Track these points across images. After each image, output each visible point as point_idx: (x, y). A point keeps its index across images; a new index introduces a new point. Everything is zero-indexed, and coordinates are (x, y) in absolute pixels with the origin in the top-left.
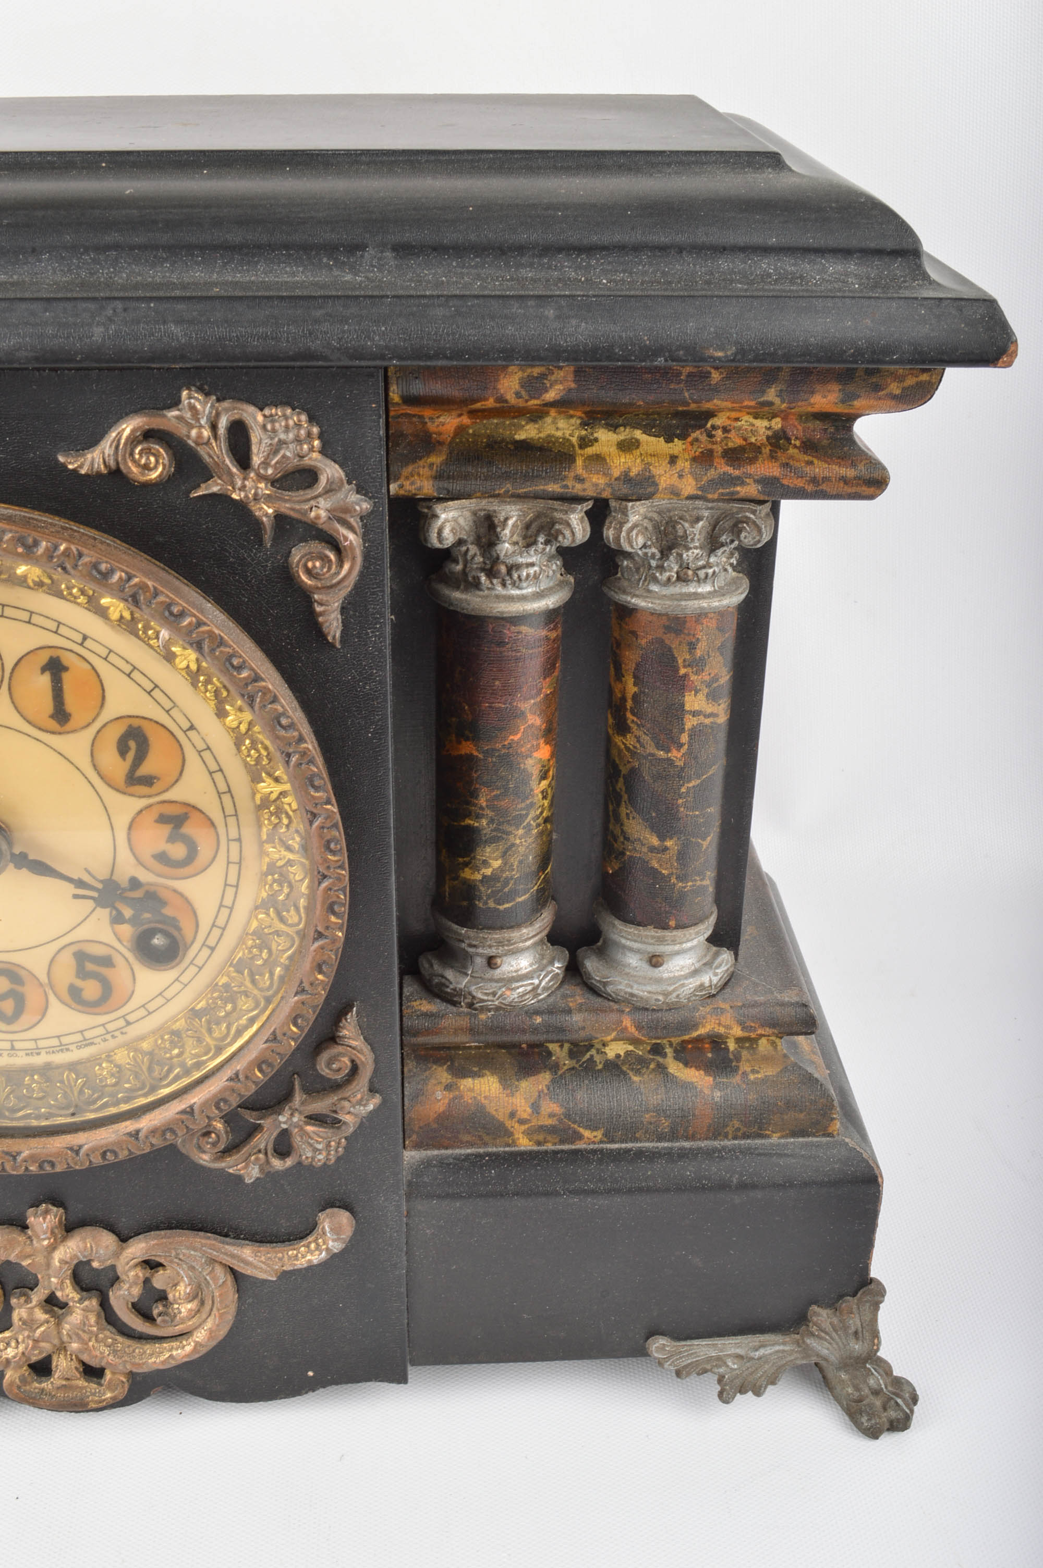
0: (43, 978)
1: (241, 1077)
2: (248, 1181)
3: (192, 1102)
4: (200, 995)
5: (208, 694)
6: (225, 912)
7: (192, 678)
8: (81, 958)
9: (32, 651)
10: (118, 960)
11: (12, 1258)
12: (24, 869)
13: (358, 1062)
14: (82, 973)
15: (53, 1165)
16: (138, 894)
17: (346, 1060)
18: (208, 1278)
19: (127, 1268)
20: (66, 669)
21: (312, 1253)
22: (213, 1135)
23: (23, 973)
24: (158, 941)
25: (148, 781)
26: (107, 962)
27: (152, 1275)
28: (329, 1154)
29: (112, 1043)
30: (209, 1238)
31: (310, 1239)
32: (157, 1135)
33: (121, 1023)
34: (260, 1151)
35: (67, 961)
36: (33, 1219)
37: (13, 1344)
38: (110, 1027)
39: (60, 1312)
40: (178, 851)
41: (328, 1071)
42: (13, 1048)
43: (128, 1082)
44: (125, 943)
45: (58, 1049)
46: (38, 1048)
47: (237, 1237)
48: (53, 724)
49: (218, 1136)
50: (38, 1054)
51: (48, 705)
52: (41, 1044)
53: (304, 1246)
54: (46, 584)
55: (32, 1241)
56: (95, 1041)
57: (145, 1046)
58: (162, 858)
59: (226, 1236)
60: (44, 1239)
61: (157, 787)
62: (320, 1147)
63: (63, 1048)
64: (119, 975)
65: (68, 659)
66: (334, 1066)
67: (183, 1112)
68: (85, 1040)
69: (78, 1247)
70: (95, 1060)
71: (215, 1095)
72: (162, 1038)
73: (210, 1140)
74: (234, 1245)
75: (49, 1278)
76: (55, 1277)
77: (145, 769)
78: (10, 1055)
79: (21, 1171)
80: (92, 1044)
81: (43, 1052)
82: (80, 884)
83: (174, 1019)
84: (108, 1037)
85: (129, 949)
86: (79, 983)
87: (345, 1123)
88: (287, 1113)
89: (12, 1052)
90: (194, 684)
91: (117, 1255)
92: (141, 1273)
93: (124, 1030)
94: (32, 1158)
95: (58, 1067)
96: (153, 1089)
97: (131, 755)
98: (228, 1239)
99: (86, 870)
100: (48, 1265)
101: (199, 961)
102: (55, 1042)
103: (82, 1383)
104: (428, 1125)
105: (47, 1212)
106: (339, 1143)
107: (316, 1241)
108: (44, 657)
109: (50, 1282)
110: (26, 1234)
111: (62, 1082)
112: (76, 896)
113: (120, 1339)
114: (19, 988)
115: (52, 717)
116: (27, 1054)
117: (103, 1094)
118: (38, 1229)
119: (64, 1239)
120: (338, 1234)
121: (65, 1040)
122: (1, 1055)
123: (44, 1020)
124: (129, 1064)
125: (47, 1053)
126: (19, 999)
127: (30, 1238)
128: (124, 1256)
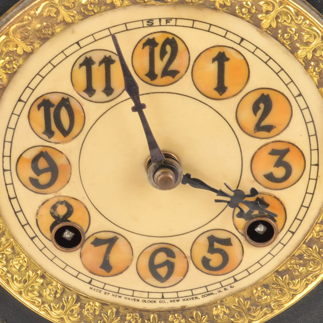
0: (188, 253)
4: (282, 263)
5: (314, 73)
6: (304, 210)
7: (305, 64)
8: (212, 240)
9: (208, 49)
10: (234, 241)
12: (188, 184)
14: (212, 250)
16: (253, 199)
20: (228, 59)
23: (175, 250)
24: (260, 229)
25: (269, 128)
26: (227, 242)
29: (224, 293)
33: (232, 280)
35: (204, 241)
38: (224, 283)
40: (280, 172)
42: (163, 297)
44: (240, 231)
45: (190, 297)
46: (178, 297)
48: (216, 94)
50: (178, 301)
51: (214, 82)
52: (180, 294)
54: (227, 6)
56: (214, 292)
57: (246, 294)
58: (270, 177)
61: (273, 132)
63: (194, 297)
64: (233, 251)
65: (229, 53)
68: (208, 291)
70: (214, 304)
72: (257, 290)
77: (266, 122)
78: (160, 302)
80: (212, 294)
81: (181, 299)
82: (221, 193)
83: (265, 278)
84: (222, 289)
85: (242, 234)
86: (209, 256)
89: (162, 300)
90: (306, 68)
93: (232, 285)
95: (190, 309)
97: (260, 113)
99: (225, 184)
101: (284, 241)
102: (190, 293)
108: (215, 53)
112: (217, 201)
114: (171, 260)
115: (216, 89)
116: (171, 301)
121: (195, 292)
122: (155, 302)
123: (185, 279)
124: (234, 306)
125: (183, 300)
126: (171, 267)
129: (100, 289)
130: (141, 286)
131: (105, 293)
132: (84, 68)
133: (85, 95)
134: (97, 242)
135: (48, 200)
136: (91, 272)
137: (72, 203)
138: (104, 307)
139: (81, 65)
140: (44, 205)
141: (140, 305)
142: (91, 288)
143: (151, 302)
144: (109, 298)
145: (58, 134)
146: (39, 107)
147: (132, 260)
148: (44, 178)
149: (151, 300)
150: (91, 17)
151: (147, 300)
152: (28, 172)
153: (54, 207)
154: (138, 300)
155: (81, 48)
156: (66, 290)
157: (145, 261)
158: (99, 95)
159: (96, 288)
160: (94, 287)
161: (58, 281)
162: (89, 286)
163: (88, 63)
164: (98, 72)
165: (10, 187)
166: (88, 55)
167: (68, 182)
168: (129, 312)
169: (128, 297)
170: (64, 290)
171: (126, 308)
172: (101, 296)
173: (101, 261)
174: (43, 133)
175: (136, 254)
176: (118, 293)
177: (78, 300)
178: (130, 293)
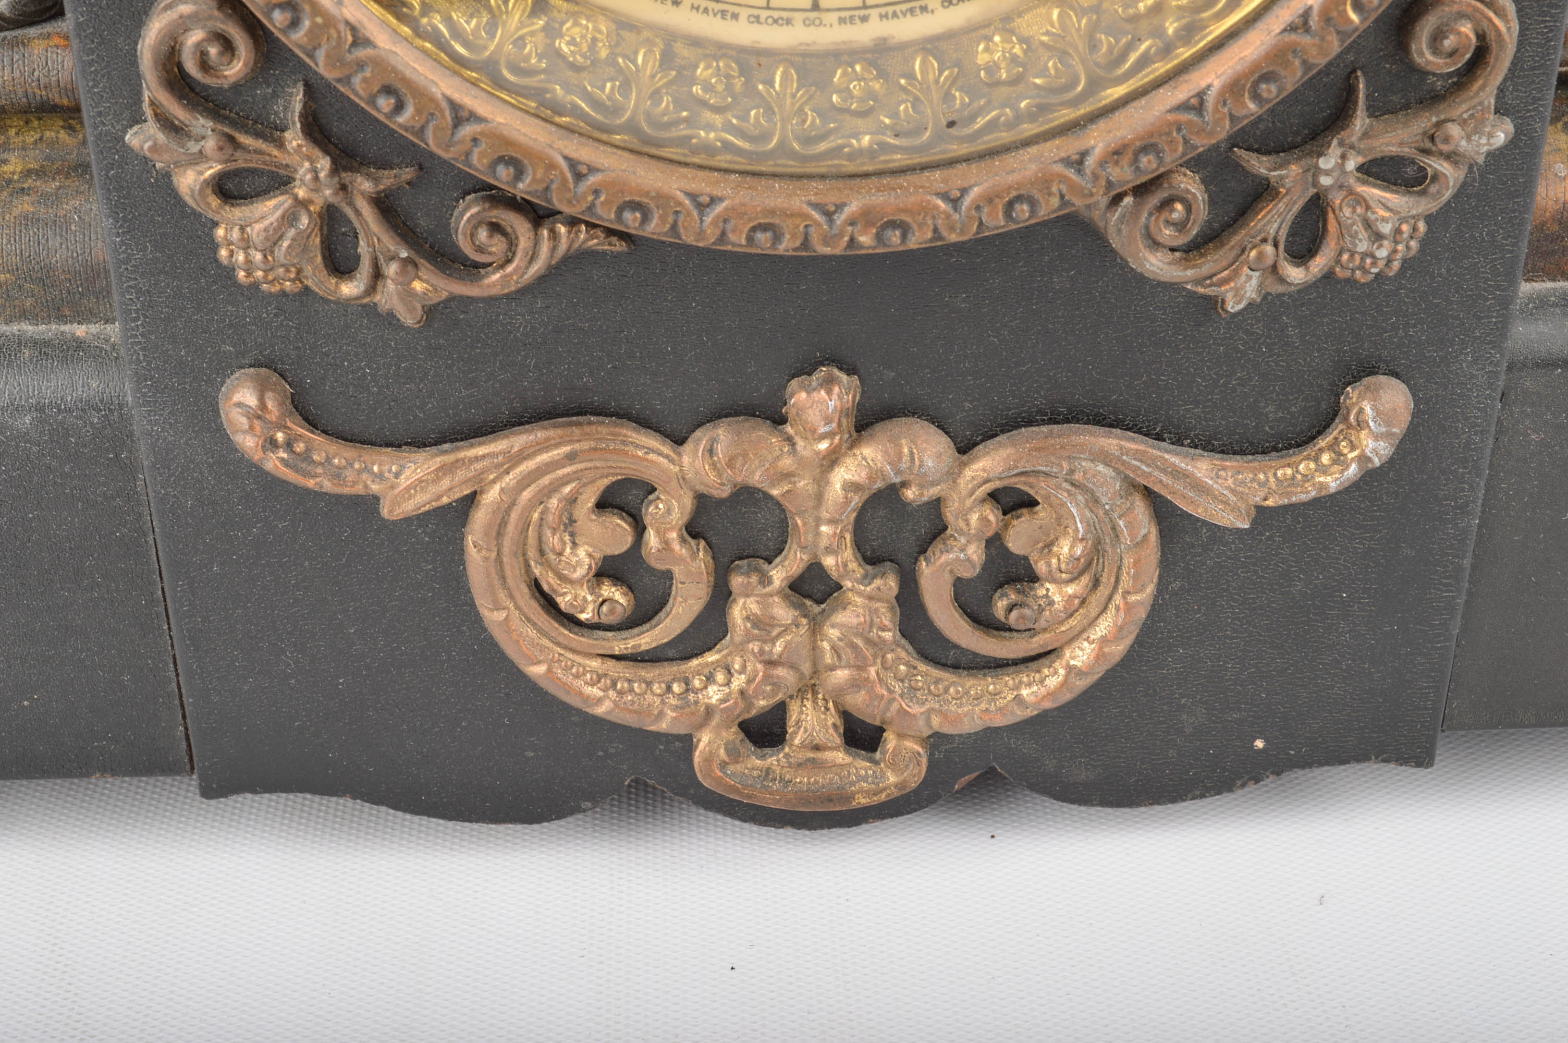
1: (1314, 22)
2: (1233, 306)
3: (1203, 84)
11: (756, 479)
13: (1491, 36)
15: (905, 229)
17: (1467, 28)
18: (1121, 523)
19: (969, 503)
21: (1324, 470)
22: (1179, 206)
27: (1006, 526)
28: (1395, 251)
30: (1133, 440)
31: (1322, 443)
32: (1126, 160)
34: (1264, 240)
36: (803, 395)
37: (720, 677)
39: (817, 609)
41: (1430, 57)
42: (816, 6)
43: (1043, 73)
46: (865, 6)
47: (1178, 442)
49: (1189, 209)
50: (864, 19)
53: (1308, 458)
55: (793, 445)
59: (1159, 438)
60: (823, 437)
62: (1386, 229)
63: (916, 6)
66: (1447, 43)
67: (1184, 107)
69: (886, 453)
70: (979, 29)
71: (1255, 66)
73: (1175, 216)
74: (1177, 454)
75: (817, 526)
76: (831, 522)
78: (807, 23)
79: (838, 249)
81: (874, 14)
87: (1435, 178)
88: (1334, 151)
89: (813, 15)
91: (953, 475)
92: (992, 515)
94: (866, 217)
95: (903, 46)
96: (1095, 85)
98: (1164, 444)
100: (819, 498)
103: (840, 756)
104: (1543, 224)
105: (829, 383)
106: (1415, 229)
107: (1333, 447)
109: (818, 534)
110: (781, 431)
111: (911, 76)
113: (922, 667)
116: (842, 21)
117: (989, 102)
118: (813, 416)
119: (854, 444)
120: (1388, 423)
122: (789, 22)
124: (1047, 33)
125: (881, 17)
127: (790, 440)
128: (962, 482)
138: (626, 34)
141: (741, 33)
143: (775, 21)
149: (776, 14)
151: (764, 14)
154: (735, 16)
168: (706, 57)
169: (703, 4)
171: (696, 42)
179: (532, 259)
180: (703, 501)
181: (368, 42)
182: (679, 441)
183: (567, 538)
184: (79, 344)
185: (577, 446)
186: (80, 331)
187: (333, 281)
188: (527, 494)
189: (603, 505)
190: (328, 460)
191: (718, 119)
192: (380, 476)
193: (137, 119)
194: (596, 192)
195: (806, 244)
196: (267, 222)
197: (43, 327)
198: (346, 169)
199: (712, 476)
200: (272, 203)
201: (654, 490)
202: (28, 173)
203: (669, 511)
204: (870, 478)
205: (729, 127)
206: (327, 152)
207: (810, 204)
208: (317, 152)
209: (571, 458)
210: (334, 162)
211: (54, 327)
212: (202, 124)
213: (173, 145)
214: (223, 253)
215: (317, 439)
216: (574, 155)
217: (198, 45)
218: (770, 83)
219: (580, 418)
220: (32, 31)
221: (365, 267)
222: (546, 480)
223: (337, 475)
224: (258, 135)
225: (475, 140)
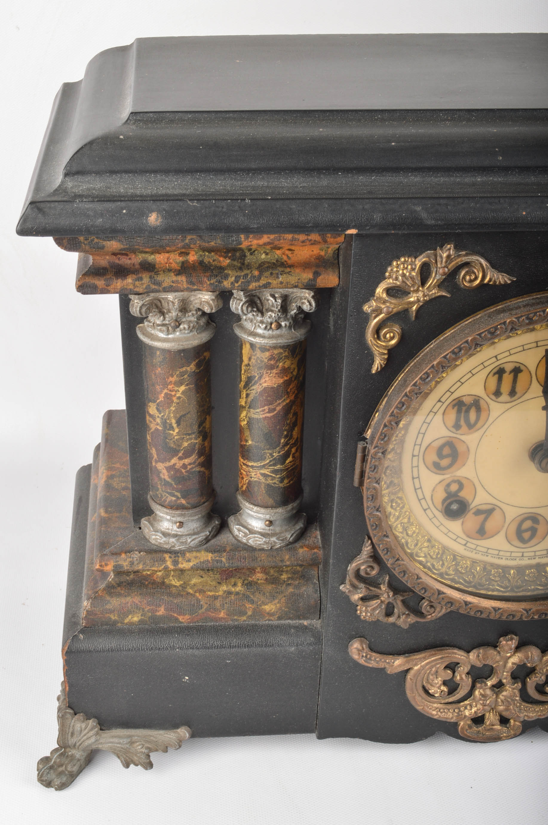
11: (489, 663)
19: (544, 666)
23: (540, 518)
36: (505, 642)
37: (468, 707)
39: (497, 690)
45: (545, 556)
46: (535, 556)
50: (534, 558)
52: (537, 553)
55: (500, 654)
69: (523, 655)
75: (503, 673)
76: (507, 672)
78: (520, 560)
81: (537, 557)
89: (521, 558)
91: (540, 660)
100: (505, 666)
102: (545, 552)
103: (498, 727)
105: (511, 639)
110: (496, 650)
111: (545, 572)
113: (523, 704)
114: (536, 526)
116: (529, 559)
118: (506, 647)
119: (516, 652)
122: (515, 559)
123: (543, 541)
125: (539, 558)
126: (534, 531)
127: (499, 652)
128: (543, 661)
129: (472, 550)
130: (507, 547)
131: (476, 553)
132: (497, 376)
133: (493, 397)
134: (478, 512)
135: (444, 479)
136: (468, 536)
137: (464, 482)
138: (475, 564)
139: (495, 374)
140: (441, 483)
141: (503, 562)
142: (465, 549)
143: (512, 559)
144: (479, 557)
145: (464, 428)
146: (454, 406)
147: (503, 526)
148: (445, 462)
149: (512, 558)
150: (513, 338)
151: (509, 558)
152: (433, 457)
153: (448, 485)
154: (502, 558)
155: (498, 360)
156: (446, 551)
157: (513, 528)
158: (505, 397)
159: (469, 549)
160: (467, 548)
161: (440, 543)
162: (464, 547)
163: (500, 372)
164: (507, 379)
165: (415, 470)
166: (502, 366)
167: (464, 465)
168: (494, 568)
169: (494, 556)
170: (444, 551)
171: (492, 565)
172: (473, 555)
173: (478, 527)
174: (453, 427)
175: (508, 521)
176: (487, 552)
177: (455, 559)
178: (496, 552)
179: (439, 613)
180: (473, 667)
181: (421, 578)
182: (468, 652)
183: (435, 676)
184: (306, 627)
185: (443, 656)
186: (305, 623)
187: (387, 618)
188: (427, 667)
189: (447, 667)
190: (375, 659)
191: (496, 584)
192: (389, 663)
193: (343, 582)
194: (471, 609)
195: (521, 618)
196: (373, 607)
197: (294, 622)
198: (396, 594)
199: (478, 663)
200: (375, 602)
201: (458, 663)
202: (289, 578)
203: (464, 669)
204: (520, 662)
205: (498, 585)
206: (392, 591)
207: (523, 609)
208: (390, 591)
209: (441, 658)
210: (394, 593)
211: (297, 621)
212: (362, 585)
213: (355, 591)
214: (359, 612)
215: (374, 654)
216: (466, 600)
217: (365, 569)
218: (510, 574)
219: (444, 648)
220: (297, 545)
221: (396, 615)
222: (433, 664)
223: (377, 662)
224: (375, 587)
225: (443, 599)
